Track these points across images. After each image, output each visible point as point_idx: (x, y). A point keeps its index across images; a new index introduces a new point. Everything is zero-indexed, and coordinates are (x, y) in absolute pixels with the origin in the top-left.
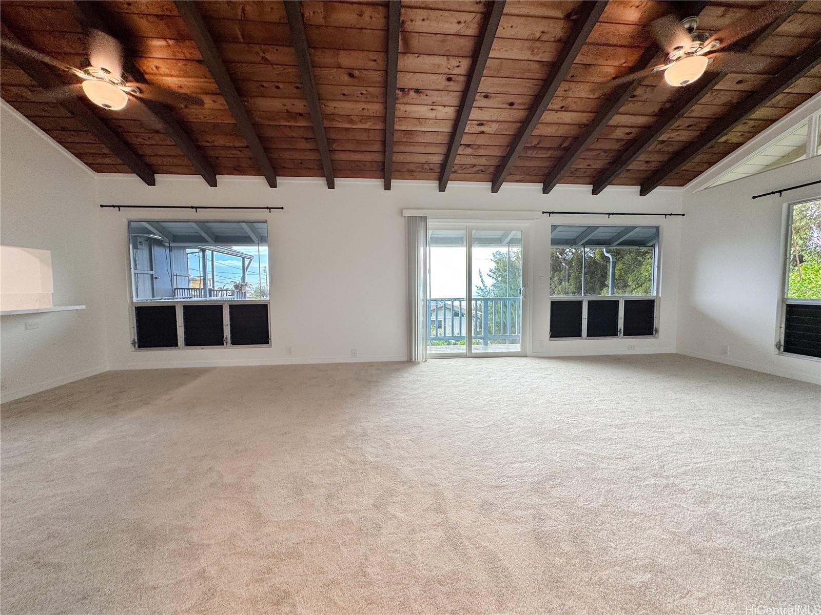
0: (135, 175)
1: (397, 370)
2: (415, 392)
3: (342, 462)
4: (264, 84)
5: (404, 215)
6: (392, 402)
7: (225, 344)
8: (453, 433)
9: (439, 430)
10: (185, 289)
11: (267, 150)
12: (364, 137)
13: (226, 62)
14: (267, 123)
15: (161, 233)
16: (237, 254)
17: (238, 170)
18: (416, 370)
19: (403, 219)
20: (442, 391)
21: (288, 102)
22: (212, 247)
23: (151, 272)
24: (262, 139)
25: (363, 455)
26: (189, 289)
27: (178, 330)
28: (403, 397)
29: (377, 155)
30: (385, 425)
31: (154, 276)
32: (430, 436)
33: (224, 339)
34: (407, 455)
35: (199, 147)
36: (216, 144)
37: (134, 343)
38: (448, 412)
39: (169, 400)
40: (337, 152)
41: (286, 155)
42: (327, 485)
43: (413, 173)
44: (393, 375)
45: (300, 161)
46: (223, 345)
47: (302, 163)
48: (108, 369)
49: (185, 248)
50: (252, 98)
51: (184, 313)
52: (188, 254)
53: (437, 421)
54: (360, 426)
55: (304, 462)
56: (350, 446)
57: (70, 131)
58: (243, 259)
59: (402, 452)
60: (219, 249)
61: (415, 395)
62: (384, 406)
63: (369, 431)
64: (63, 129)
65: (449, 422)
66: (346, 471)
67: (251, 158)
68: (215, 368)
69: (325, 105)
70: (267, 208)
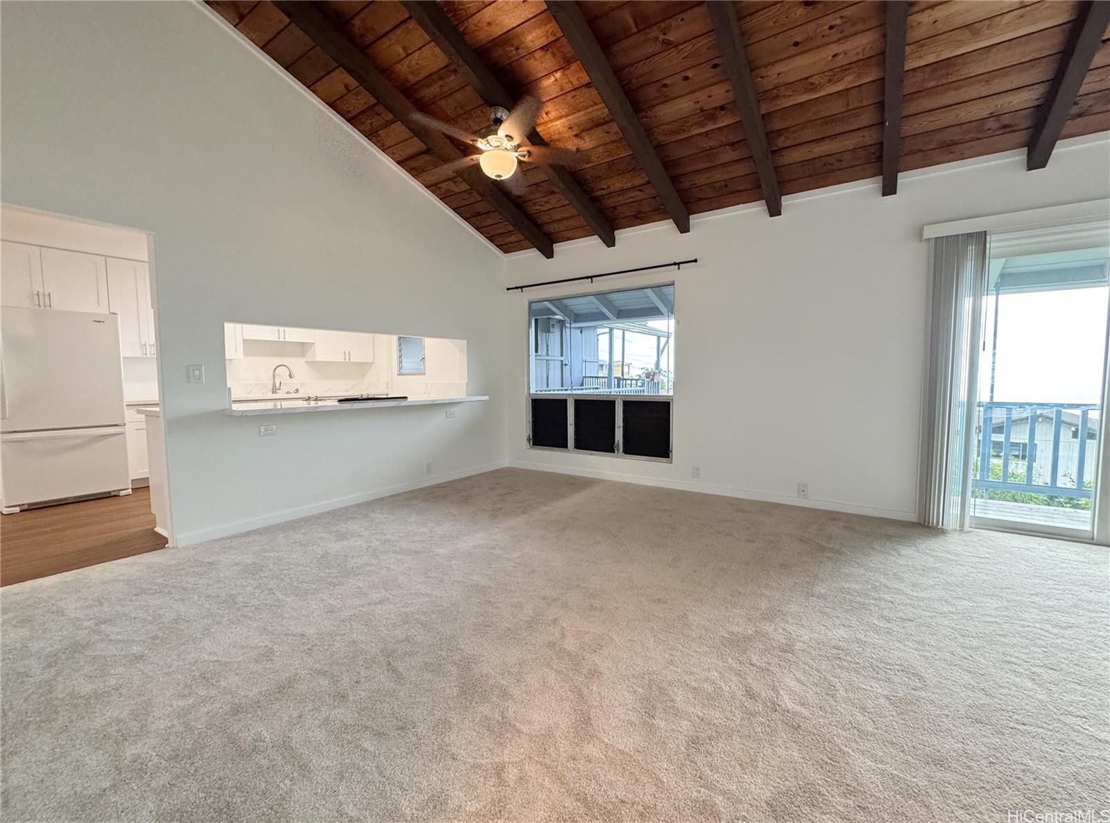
0: (535, 249)
1: (889, 537)
2: (922, 594)
3: (733, 687)
4: (668, 82)
5: (926, 236)
6: (862, 600)
7: (616, 451)
8: (1012, 725)
9: (970, 702)
10: (593, 377)
11: (675, 179)
12: (837, 107)
13: (618, 71)
14: (673, 138)
15: (562, 312)
16: (651, 332)
17: (640, 218)
18: (933, 545)
19: (924, 246)
20: (996, 609)
21: (701, 96)
22: (620, 325)
23: (562, 358)
24: (668, 165)
25: (774, 688)
26: (598, 378)
27: (568, 429)
28: (888, 597)
29: (864, 134)
30: (833, 643)
31: (564, 363)
32: (941, 708)
33: (616, 445)
34: (870, 727)
35: (595, 200)
36: (612, 189)
37: (529, 440)
38: (1007, 667)
39: (546, 513)
40: (784, 152)
41: (702, 179)
42: (696, 718)
43: (953, 148)
44: (876, 546)
45: (723, 183)
46: (614, 452)
47: (726, 186)
48: (507, 465)
49: (595, 327)
50: (652, 108)
51: (575, 408)
52: (598, 335)
53: (967, 677)
54: (784, 629)
55: (671, 661)
56: (754, 661)
57: (483, 214)
58: (659, 338)
59: (861, 718)
60: (628, 327)
61: (920, 599)
62: (841, 604)
63: (798, 646)
64: (479, 214)
65: (1005, 691)
66: (736, 707)
67: (654, 198)
68: (602, 481)
69: (762, 77)
70: (675, 264)
